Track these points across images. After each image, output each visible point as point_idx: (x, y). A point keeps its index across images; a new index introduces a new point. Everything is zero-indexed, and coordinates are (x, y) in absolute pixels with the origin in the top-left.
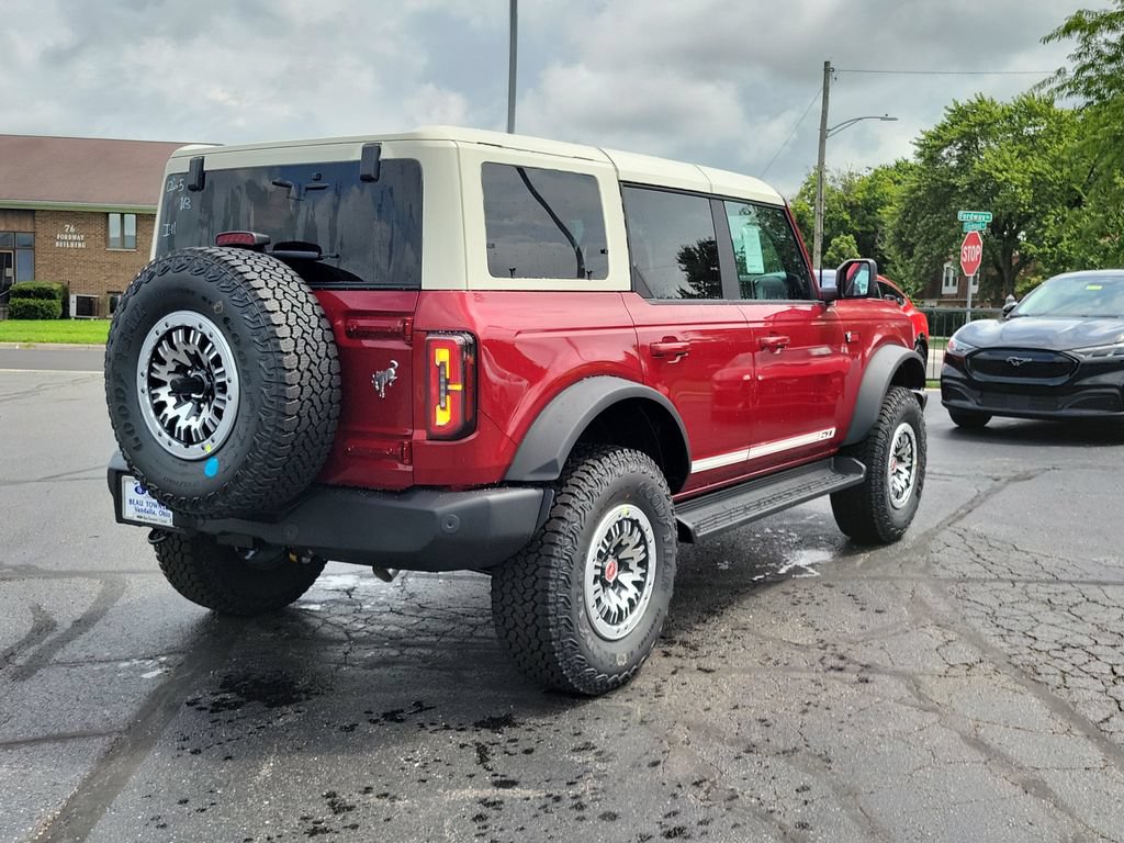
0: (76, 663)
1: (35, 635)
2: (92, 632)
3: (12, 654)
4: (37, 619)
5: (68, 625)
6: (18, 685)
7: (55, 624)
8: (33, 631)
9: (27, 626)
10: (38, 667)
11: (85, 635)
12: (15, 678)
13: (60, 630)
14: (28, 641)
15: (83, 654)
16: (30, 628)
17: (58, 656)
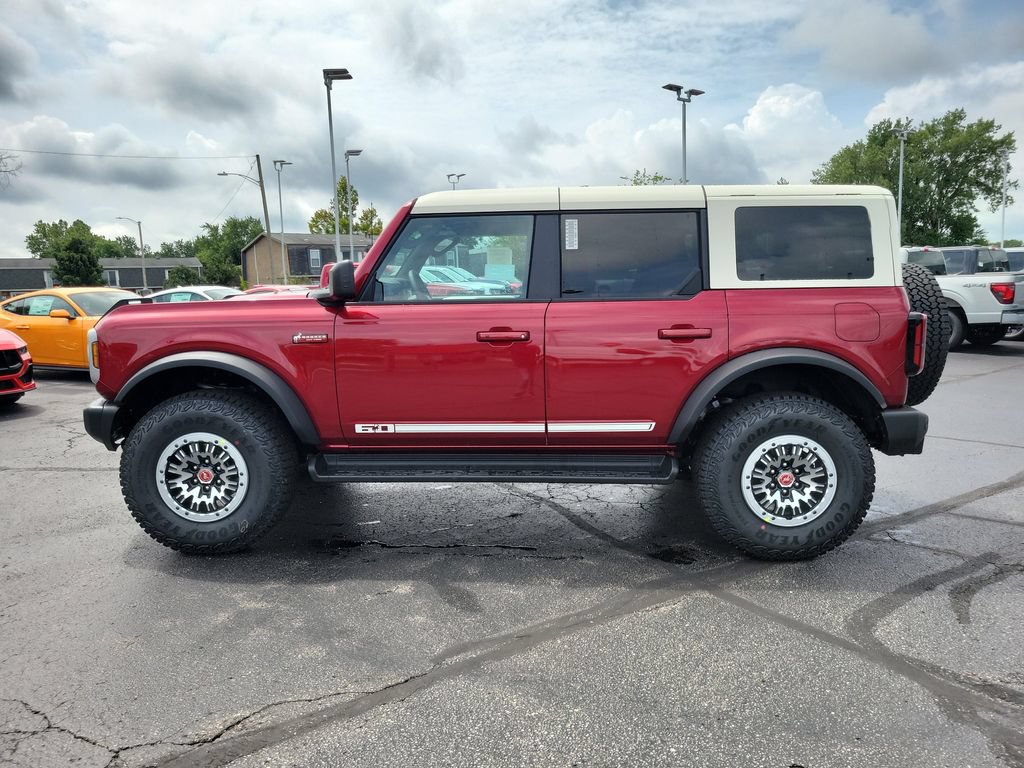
0: (948, 552)
1: (973, 586)
2: (923, 574)
3: (997, 574)
4: (966, 604)
5: (940, 588)
6: (996, 551)
7: (951, 593)
8: (974, 592)
9: (979, 598)
10: (978, 559)
11: (930, 573)
12: (997, 556)
13: (949, 585)
14: (981, 583)
15: (941, 558)
16: (977, 595)
17: (960, 562)
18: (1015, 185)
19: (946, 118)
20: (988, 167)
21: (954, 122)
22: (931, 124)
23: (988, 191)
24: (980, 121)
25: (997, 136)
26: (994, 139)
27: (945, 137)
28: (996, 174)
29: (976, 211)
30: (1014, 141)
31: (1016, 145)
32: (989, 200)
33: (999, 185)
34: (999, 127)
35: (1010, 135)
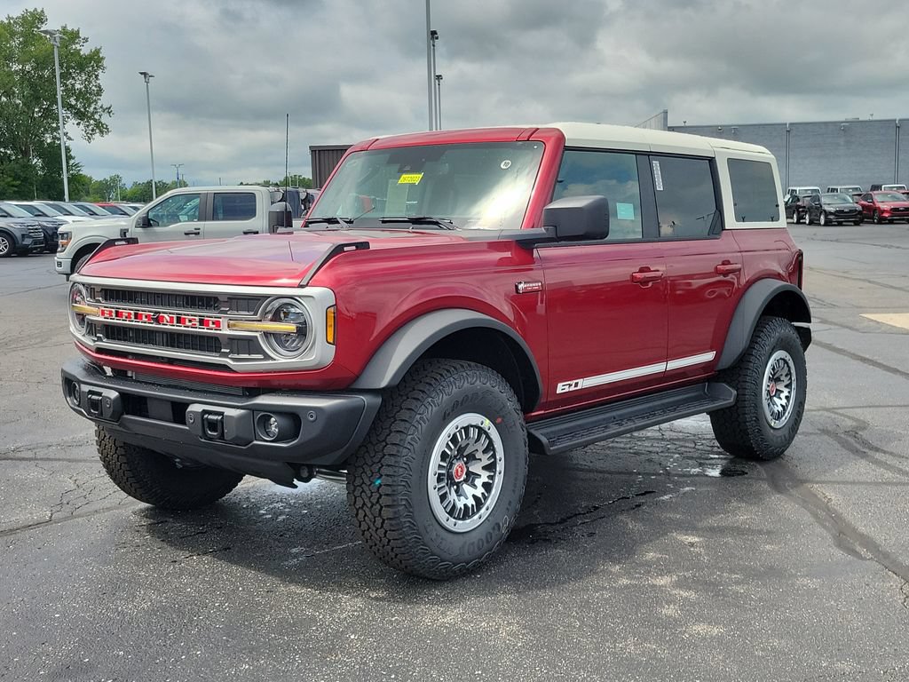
18: (108, 110)
19: (24, 18)
20: (77, 86)
21: (32, 25)
22: (6, 21)
23: (81, 115)
24: (64, 28)
25: (85, 50)
26: (82, 53)
27: (25, 44)
28: (87, 96)
29: (69, 139)
30: (103, 58)
31: (105, 63)
32: (82, 126)
33: (92, 109)
34: (86, 40)
35: (97, 52)
